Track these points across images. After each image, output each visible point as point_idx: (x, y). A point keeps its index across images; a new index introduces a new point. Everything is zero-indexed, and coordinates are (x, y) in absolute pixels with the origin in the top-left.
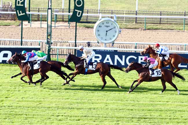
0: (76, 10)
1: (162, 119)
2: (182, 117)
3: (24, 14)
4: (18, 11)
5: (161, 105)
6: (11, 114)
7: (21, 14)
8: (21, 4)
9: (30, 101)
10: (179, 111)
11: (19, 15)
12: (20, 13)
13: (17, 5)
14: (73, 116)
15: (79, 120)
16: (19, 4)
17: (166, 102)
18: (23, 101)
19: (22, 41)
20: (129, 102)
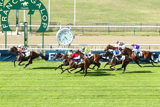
0: (43, 23)
1: (114, 96)
2: (126, 94)
3: (7, 26)
4: (3, 25)
5: (110, 86)
6: (11, 96)
7: (6, 27)
8: (5, 20)
9: (21, 87)
10: (123, 90)
11: (4, 27)
12: (4, 26)
13: (2, 20)
14: (54, 96)
15: (58, 99)
16: (3, 20)
17: (113, 84)
18: (16, 87)
19: (6, 45)
20: (88, 85)
